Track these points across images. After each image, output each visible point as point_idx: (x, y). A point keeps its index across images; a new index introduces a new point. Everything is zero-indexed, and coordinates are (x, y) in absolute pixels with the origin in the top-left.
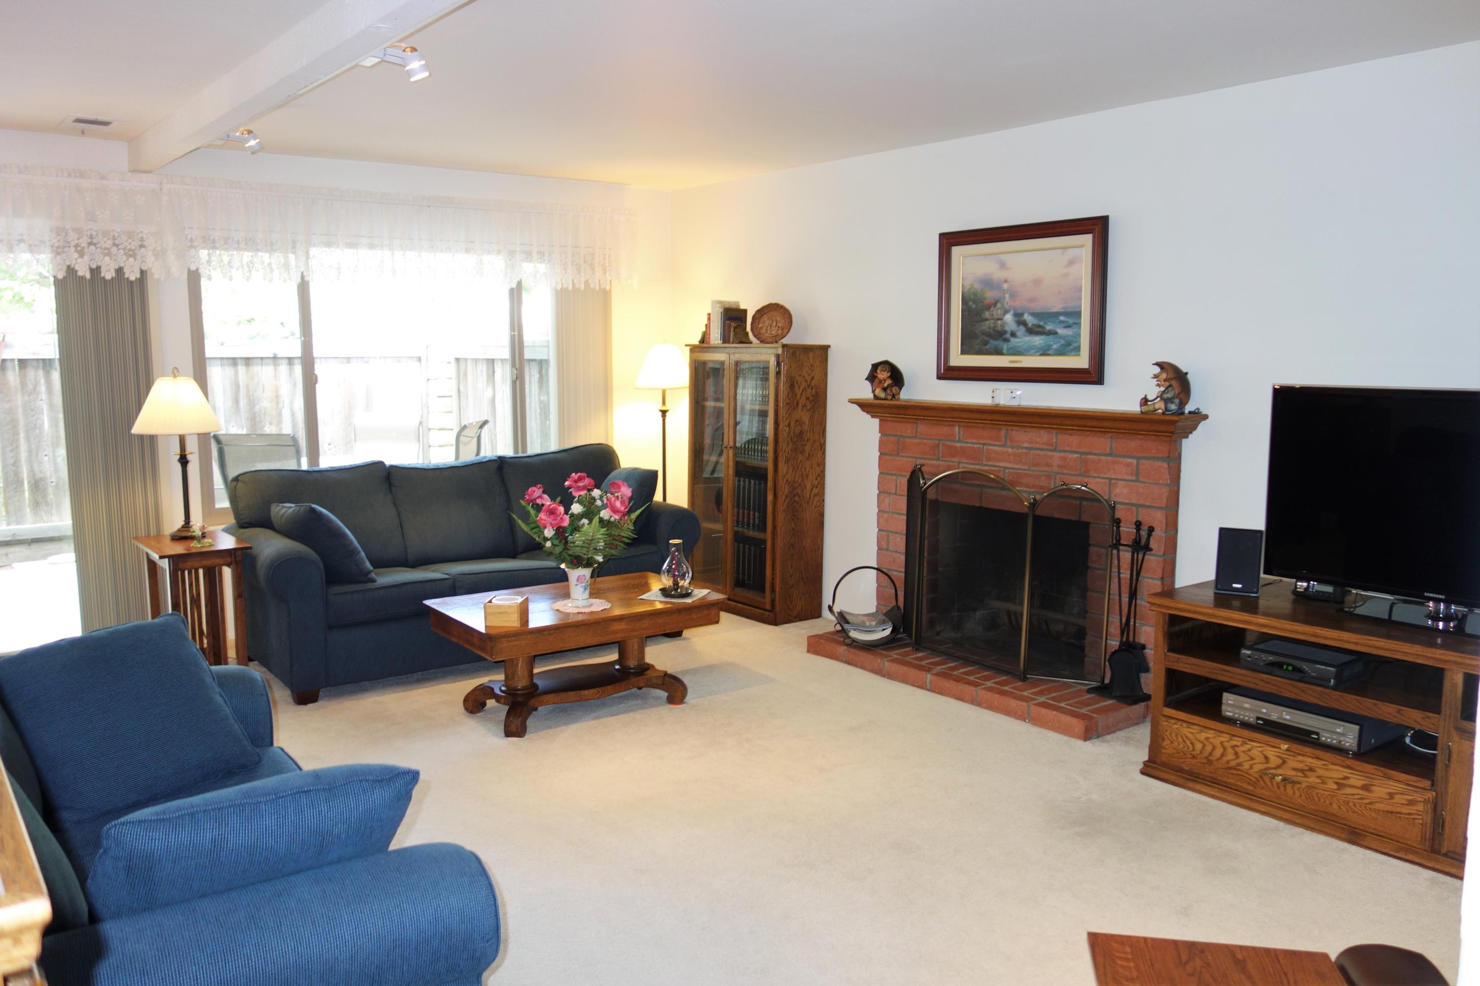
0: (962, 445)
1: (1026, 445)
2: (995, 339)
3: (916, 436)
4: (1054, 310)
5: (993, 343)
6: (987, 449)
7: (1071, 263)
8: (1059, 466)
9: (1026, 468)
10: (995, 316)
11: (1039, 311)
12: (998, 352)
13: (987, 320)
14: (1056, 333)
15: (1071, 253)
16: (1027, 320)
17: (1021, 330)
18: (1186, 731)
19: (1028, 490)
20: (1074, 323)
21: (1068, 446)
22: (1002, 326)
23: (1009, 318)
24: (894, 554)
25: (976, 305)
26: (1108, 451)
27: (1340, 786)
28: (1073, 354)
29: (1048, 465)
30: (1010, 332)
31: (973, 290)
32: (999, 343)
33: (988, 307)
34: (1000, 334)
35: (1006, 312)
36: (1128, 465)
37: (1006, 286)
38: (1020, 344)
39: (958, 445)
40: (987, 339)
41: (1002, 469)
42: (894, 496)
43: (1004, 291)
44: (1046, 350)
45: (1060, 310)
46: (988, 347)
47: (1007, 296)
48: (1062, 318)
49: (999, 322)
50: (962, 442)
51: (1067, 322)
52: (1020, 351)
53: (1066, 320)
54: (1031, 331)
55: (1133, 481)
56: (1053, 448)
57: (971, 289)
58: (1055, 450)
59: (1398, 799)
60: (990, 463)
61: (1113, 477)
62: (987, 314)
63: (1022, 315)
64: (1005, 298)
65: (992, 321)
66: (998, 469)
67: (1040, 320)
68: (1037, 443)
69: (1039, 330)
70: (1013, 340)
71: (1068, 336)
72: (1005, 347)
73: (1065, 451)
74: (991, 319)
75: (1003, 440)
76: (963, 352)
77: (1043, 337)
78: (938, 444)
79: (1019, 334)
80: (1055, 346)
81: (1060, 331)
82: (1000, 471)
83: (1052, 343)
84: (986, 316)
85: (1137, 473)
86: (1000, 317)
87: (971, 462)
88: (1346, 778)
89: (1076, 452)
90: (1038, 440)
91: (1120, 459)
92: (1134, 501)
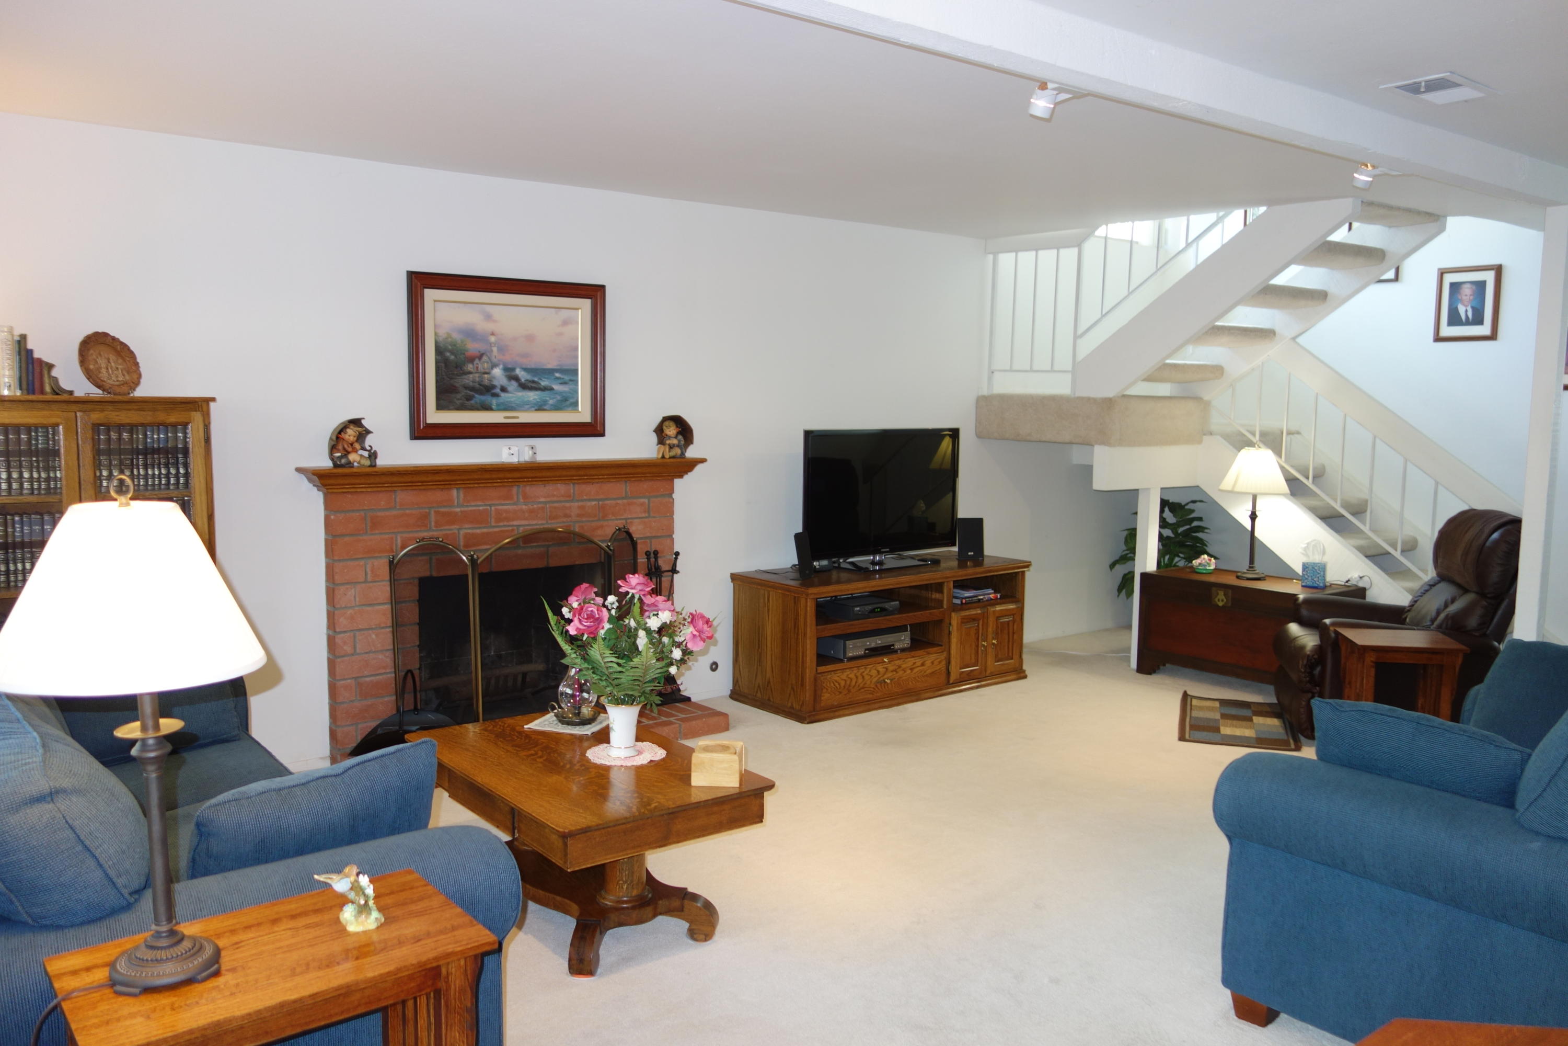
0: (463, 509)
1: (542, 500)
2: (481, 393)
3: (395, 507)
4: (549, 366)
5: (478, 398)
6: (496, 509)
7: (565, 323)
8: (579, 515)
9: (544, 522)
10: (481, 369)
11: (533, 366)
12: (486, 408)
13: (470, 373)
14: (552, 389)
15: (565, 314)
16: (520, 376)
17: (513, 386)
18: (835, 677)
19: (547, 543)
20: (571, 380)
21: (586, 496)
22: (490, 381)
23: (497, 372)
24: (366, 655)
25: (456, 357)
26: (624, 495)
27: (912, 669)
28: (570, 409)
29: (566, 516)
30: (499, 387)
31: (450, 339)
32: (487, 399)
33: (471, 360)
34: (488, 389)
35: (494, 366)
36: (642, 504)
37: (493, 339)
38: (512, 400)
39: (458, 510)
40: (472, 393)
41: (515, 528)
42: (363, 585)
43: (491, 344)
44: (541, 406)
45: (555, 367)
46: (473, 402)
47: (495, 349)
48: (557, 375)
49: (486, 376)
50: (463, 506)
51: (563, 379)
52: (512, 407)
53: (562, 377)
54: (524, 386)
55: (646, 517)
56: (571, 499)
57: (447, 338)
58: (572, 501)
59: (936, 663)
60: (501, 524)
61: (630, 517)
62: (470, 367)
63: (513, 369)
64: (492, 351)
65: (477, 375)
66: (510, 528)
67: (534, 376)
68: (554, 496)
69: (534, 385)
70: (503, 394)
71: (565, 392)
72: (494, 402)
73: (582, 501)
74: (476, 373)
75: (515, 497)
76: (440, 407)
77: (538, 393)
78: (429, 513)
79: (510, 389)
80: (551, 402)
81: (556, 387)
82: (513, 530)
83: (548, 399)
84: (469, 369)
85: (648, 511)
86: (487, 371)
87: (476, 526)
88: (914, 663)
89: (593, 500)
90: (555, 493)
91: (635, 500)
92: (648, 535)
